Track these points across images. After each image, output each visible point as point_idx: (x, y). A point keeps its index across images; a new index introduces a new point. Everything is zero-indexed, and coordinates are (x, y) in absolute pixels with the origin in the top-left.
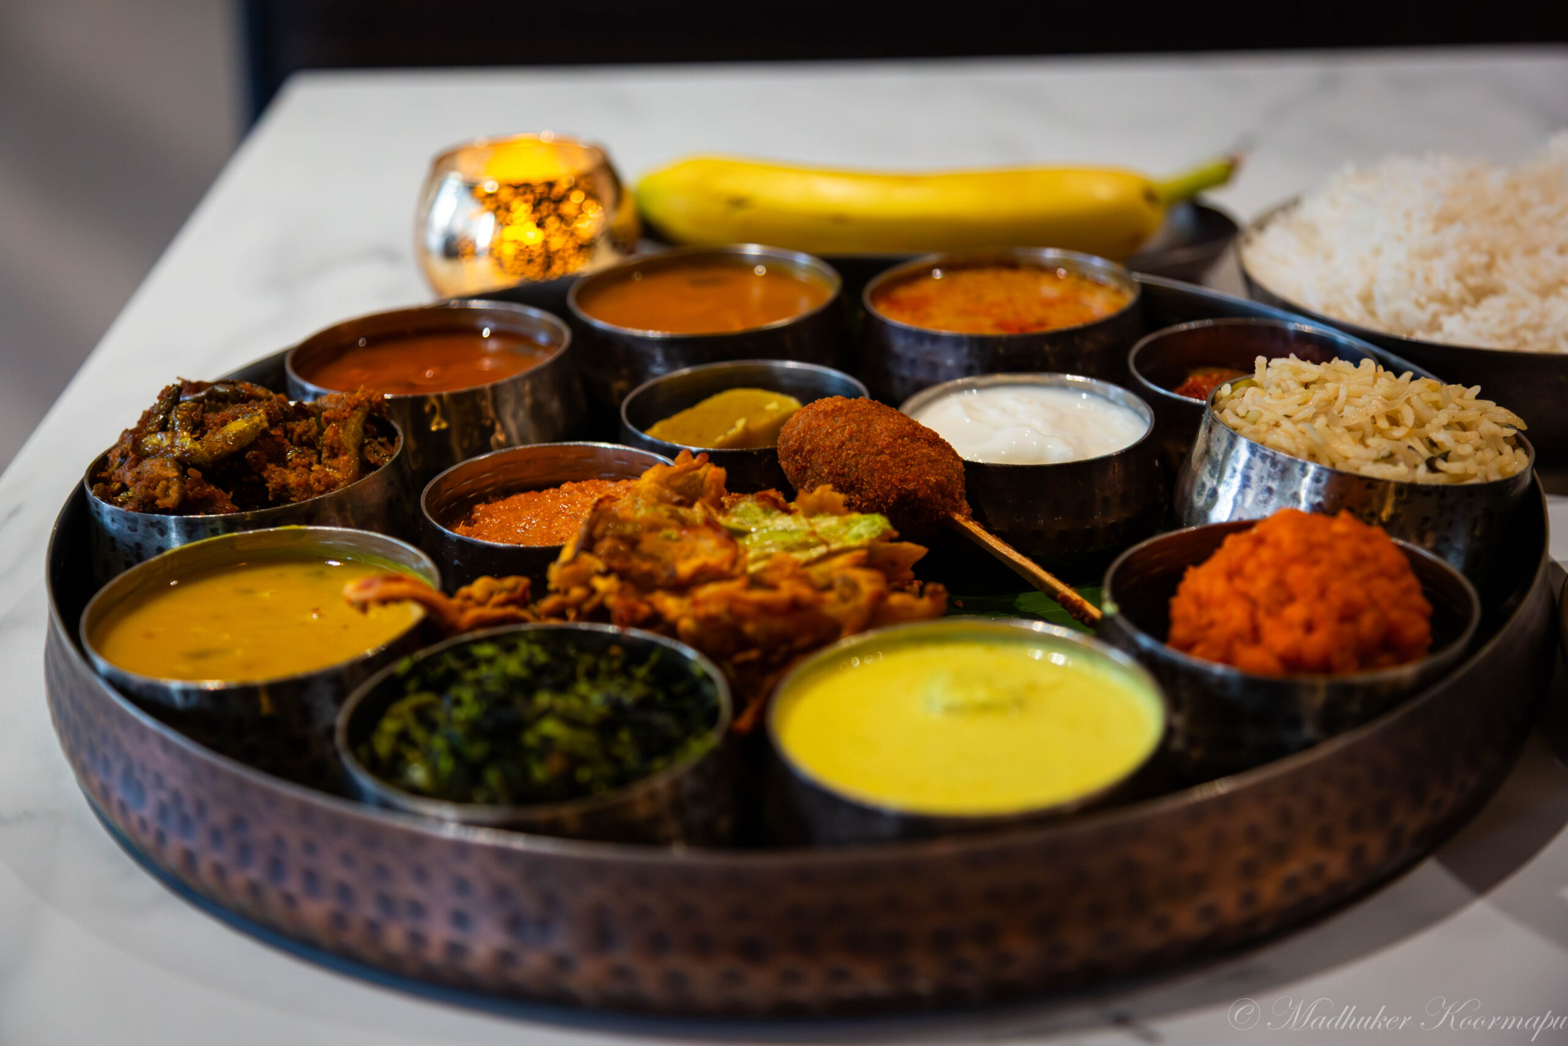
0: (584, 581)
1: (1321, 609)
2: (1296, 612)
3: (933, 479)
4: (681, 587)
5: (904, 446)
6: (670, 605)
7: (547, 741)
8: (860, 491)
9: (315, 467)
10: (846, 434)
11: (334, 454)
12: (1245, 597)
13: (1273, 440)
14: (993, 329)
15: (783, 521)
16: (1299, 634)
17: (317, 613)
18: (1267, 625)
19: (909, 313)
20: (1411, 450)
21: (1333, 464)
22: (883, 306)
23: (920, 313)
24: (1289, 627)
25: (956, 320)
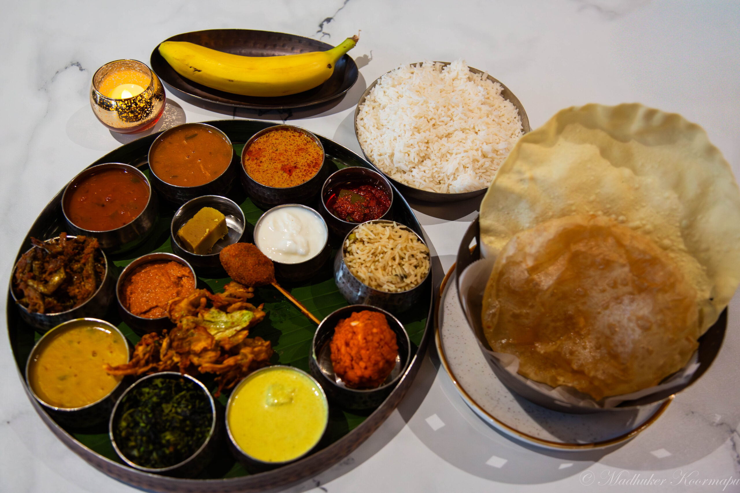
0: (171, 358)
1: (369, 363)
2: (362, 364)
4: (199, 355)
6: (195, 360)
7: (168, 441)
8: (245, 280)
9: (83, 283)
10: (239, 264)
11: (87, 278)
12: (350, 354)
13: (359, 274)
14: (281, 172)
15: (224, 317)
16: (363, 370)
17: (94, 354)
18: (355, 366)
19: (255, 161)
20: (397, 277)
21: (376, 280)
22: (247, 158)
23: (259, 161)
24: (361, 368)
25: (270, 166)
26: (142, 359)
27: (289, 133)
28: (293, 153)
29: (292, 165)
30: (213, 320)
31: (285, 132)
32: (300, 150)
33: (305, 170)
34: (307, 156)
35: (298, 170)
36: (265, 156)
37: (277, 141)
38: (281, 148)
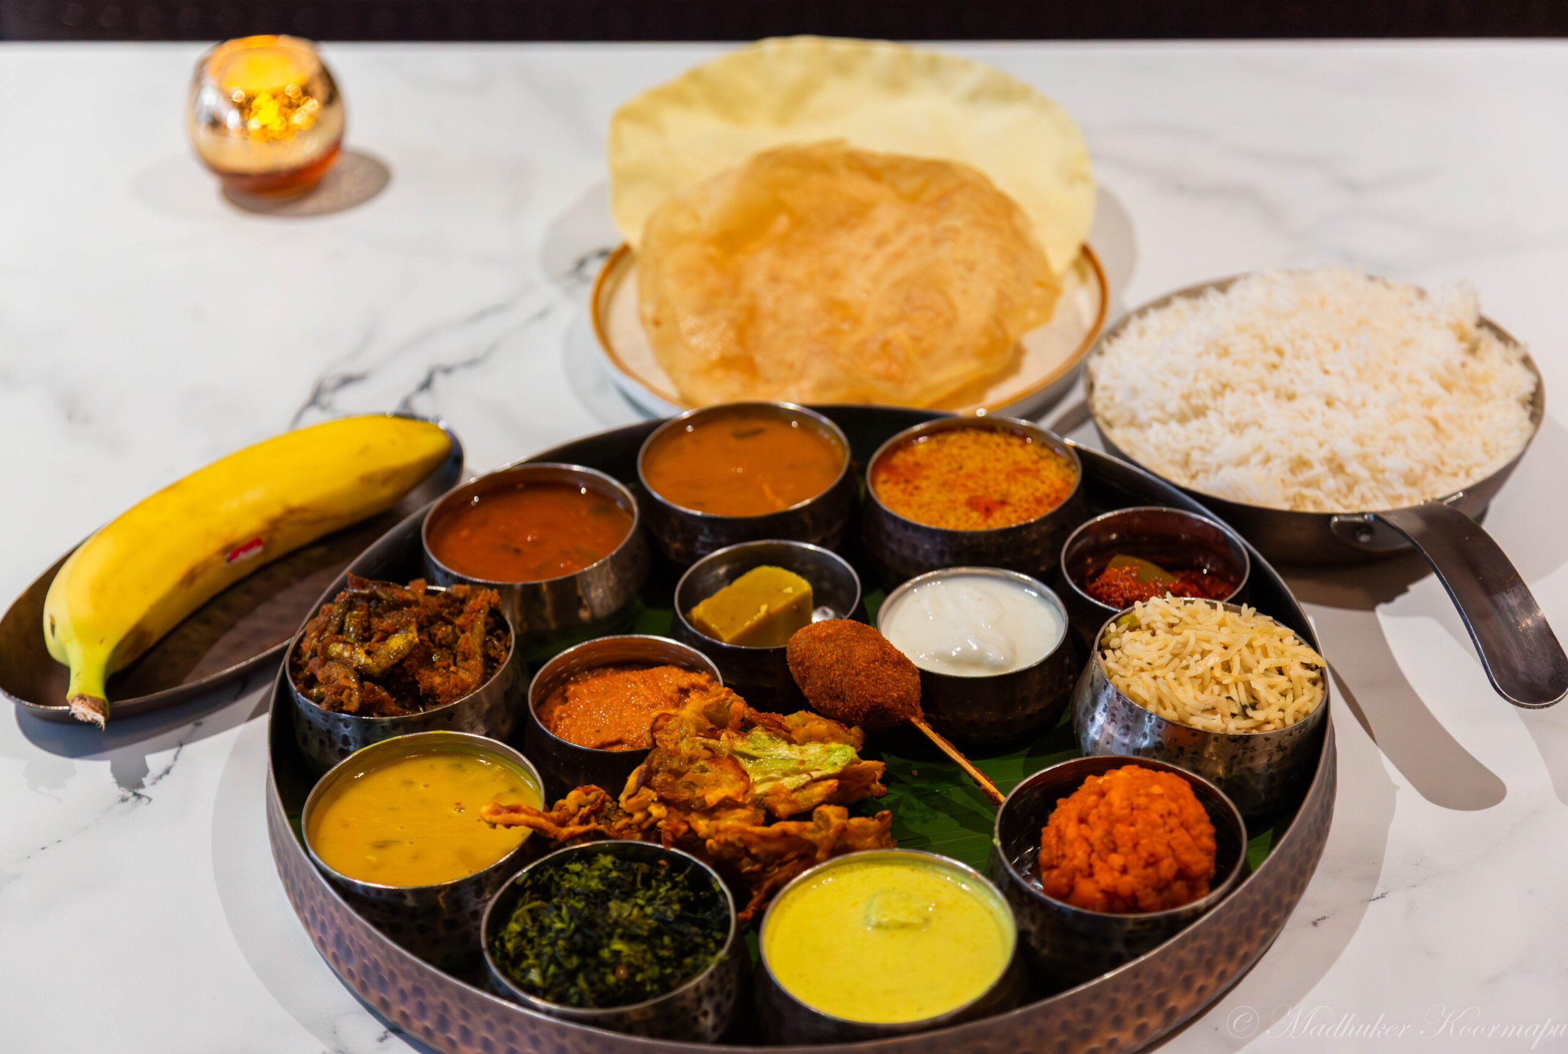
0: (644, 809)
1: (1133, 858)
2: (1116, 860)
3: (895, 695)
4: (710, 812)
5: (875, 669)
6: (702, 825)
7: (617, 954)
8: (844, 700)
9: (452, 668)
10: (834, 657)
11: (466, 658)
12: (1087, 840)
13: (1134, 689)
14: (964, 509)
15: (783, 750)
16: (1117, 874)
17: (459, 806)
18: (1098, 865)
19: (902, 486)
20: (1230, 701)
21: (1175, 709)
22: (883, 477)
23: (910, 487)
24: (1111, 869)
25: (938, 497)
26: (573, 815)
27: (997, 438)
28: (1002, 477)
29: (997, 497)
30: (754, 753)
31: (985, 436)
32: (1018, 471)
33: (1027, 510)
34: (1038, 484)
35: (1008, 509)
36: (927, 478)
37: (964, 453)
38: (971, 466)
